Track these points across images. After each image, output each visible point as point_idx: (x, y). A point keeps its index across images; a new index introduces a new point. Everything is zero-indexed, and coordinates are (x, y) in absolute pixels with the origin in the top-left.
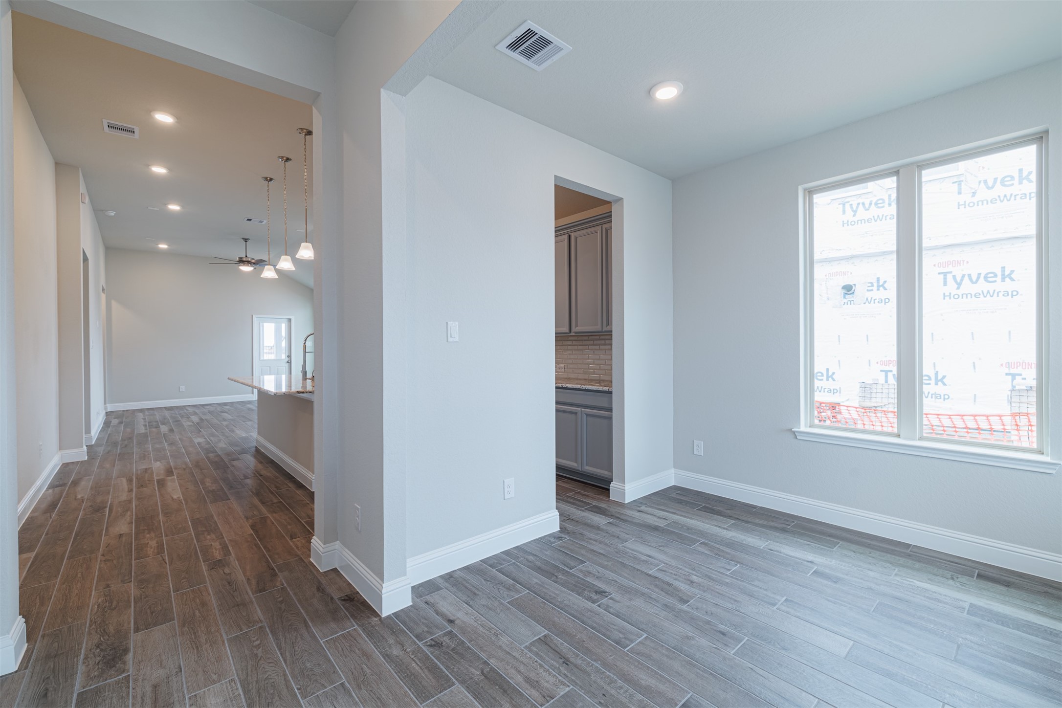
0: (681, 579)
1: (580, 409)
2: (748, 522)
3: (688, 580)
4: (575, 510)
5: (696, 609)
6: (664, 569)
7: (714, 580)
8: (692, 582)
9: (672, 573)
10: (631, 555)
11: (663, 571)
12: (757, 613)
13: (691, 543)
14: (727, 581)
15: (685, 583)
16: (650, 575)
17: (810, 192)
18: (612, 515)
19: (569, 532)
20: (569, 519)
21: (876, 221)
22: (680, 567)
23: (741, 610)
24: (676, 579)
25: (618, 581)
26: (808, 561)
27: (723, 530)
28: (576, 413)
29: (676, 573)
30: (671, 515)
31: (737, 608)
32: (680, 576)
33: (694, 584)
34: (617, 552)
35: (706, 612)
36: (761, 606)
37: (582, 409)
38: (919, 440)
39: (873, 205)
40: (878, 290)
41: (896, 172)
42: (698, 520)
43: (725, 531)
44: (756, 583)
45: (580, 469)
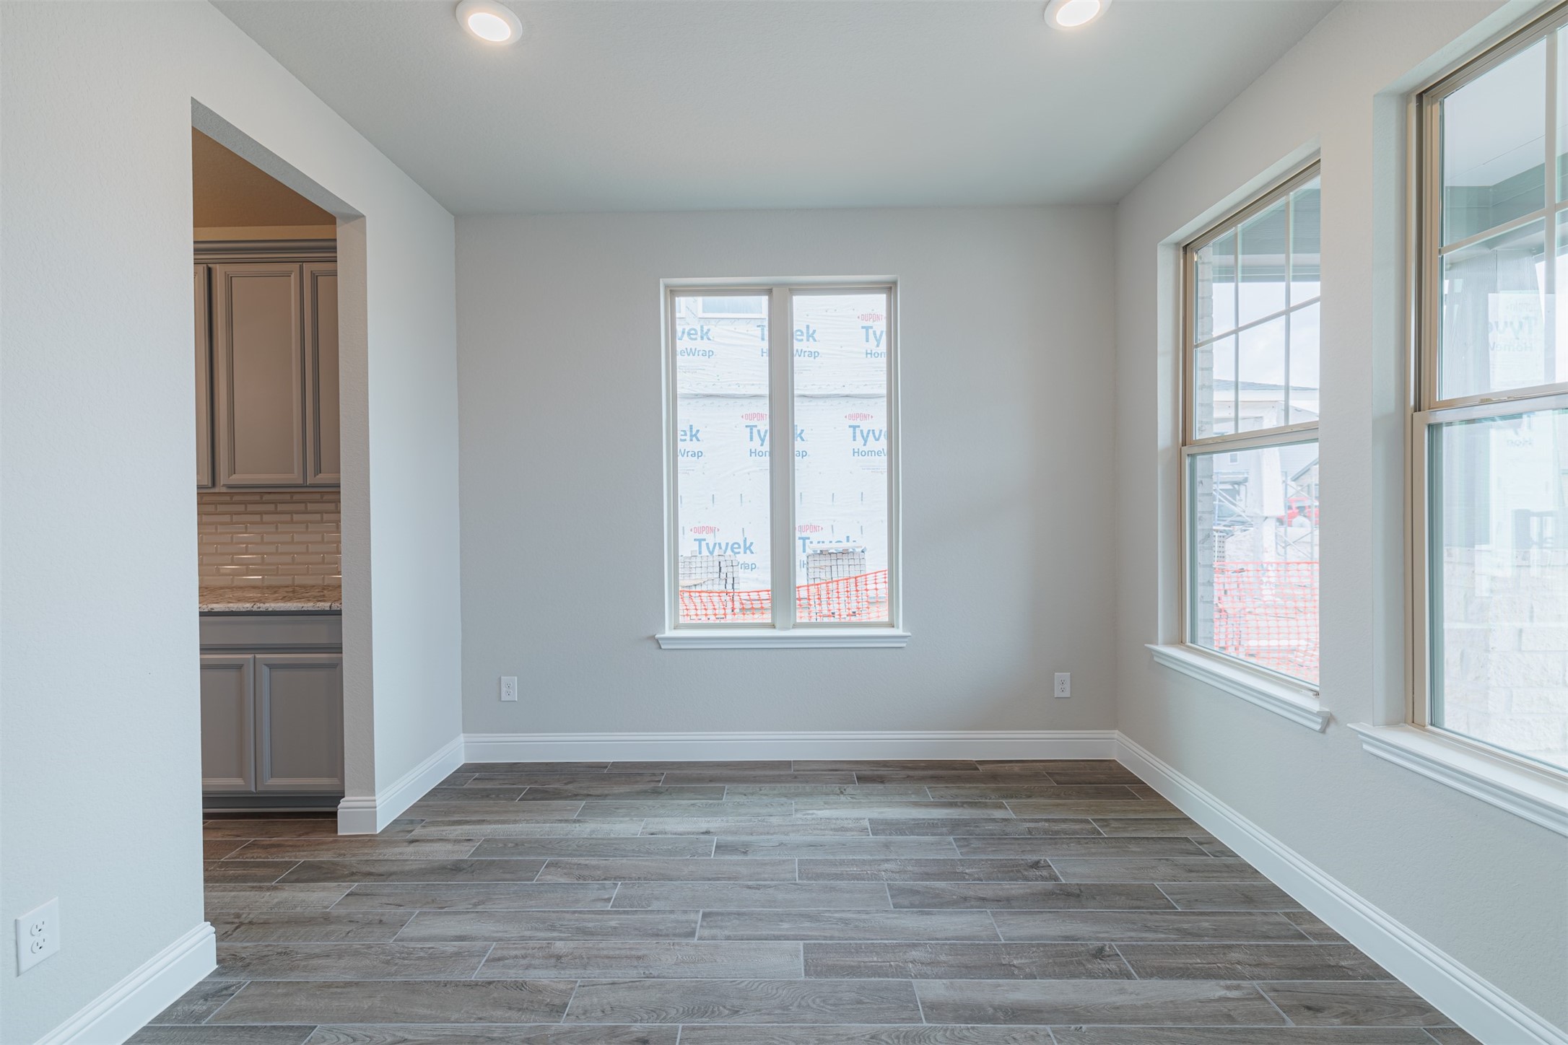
0: (536, 962)
1: (250, 656)
2: (604, 796)
3: (551, 956)
4: (252, 893)
5: (584, 1014)
6: (499, 954)
7: (592, 934)
8: (559, 958)
9: (516, 957)
10: (422, 954)
11: (499, 959)
12: (675, 964)
13: (530, 874)
14: (613, 923)
15: (547, 968)
16: (476, 985)
17: (673, 292)
18: (353, 874)
19: (248, 961)
20: (242, 924)
21: (689, 355)
22: (528, 933)
23: (655, 973)
24: (528, 967)
25: (410, 1037)
26: (703, 833)
27: (574, 825)
28: (239, 667)
29: (523, 952)
30: (478, 827)
31: (647, 972)
32: (533, 957)
33: (563, 960)
34: (388, 962)
35: (603, 1012)
36: (677, 947)
37: (258, 656)
38: (793, 628)
39: (686, 335)
40: (691, 440)
41: (769, 292)
42: (527, 821)
43: (577, 825)
44: (655, 905)
45: (253, 790)
